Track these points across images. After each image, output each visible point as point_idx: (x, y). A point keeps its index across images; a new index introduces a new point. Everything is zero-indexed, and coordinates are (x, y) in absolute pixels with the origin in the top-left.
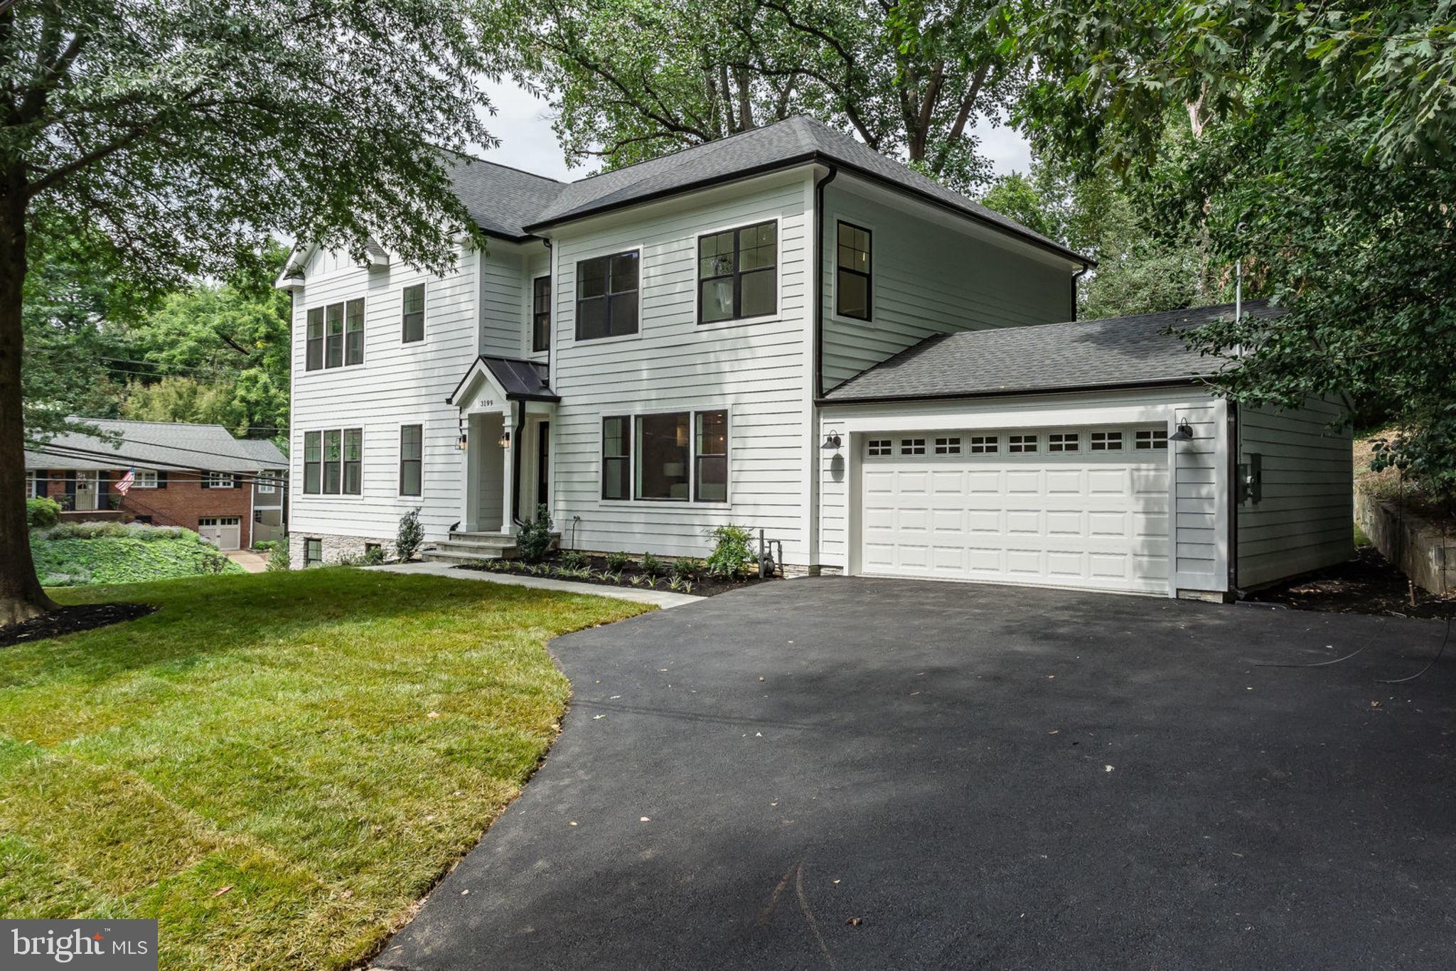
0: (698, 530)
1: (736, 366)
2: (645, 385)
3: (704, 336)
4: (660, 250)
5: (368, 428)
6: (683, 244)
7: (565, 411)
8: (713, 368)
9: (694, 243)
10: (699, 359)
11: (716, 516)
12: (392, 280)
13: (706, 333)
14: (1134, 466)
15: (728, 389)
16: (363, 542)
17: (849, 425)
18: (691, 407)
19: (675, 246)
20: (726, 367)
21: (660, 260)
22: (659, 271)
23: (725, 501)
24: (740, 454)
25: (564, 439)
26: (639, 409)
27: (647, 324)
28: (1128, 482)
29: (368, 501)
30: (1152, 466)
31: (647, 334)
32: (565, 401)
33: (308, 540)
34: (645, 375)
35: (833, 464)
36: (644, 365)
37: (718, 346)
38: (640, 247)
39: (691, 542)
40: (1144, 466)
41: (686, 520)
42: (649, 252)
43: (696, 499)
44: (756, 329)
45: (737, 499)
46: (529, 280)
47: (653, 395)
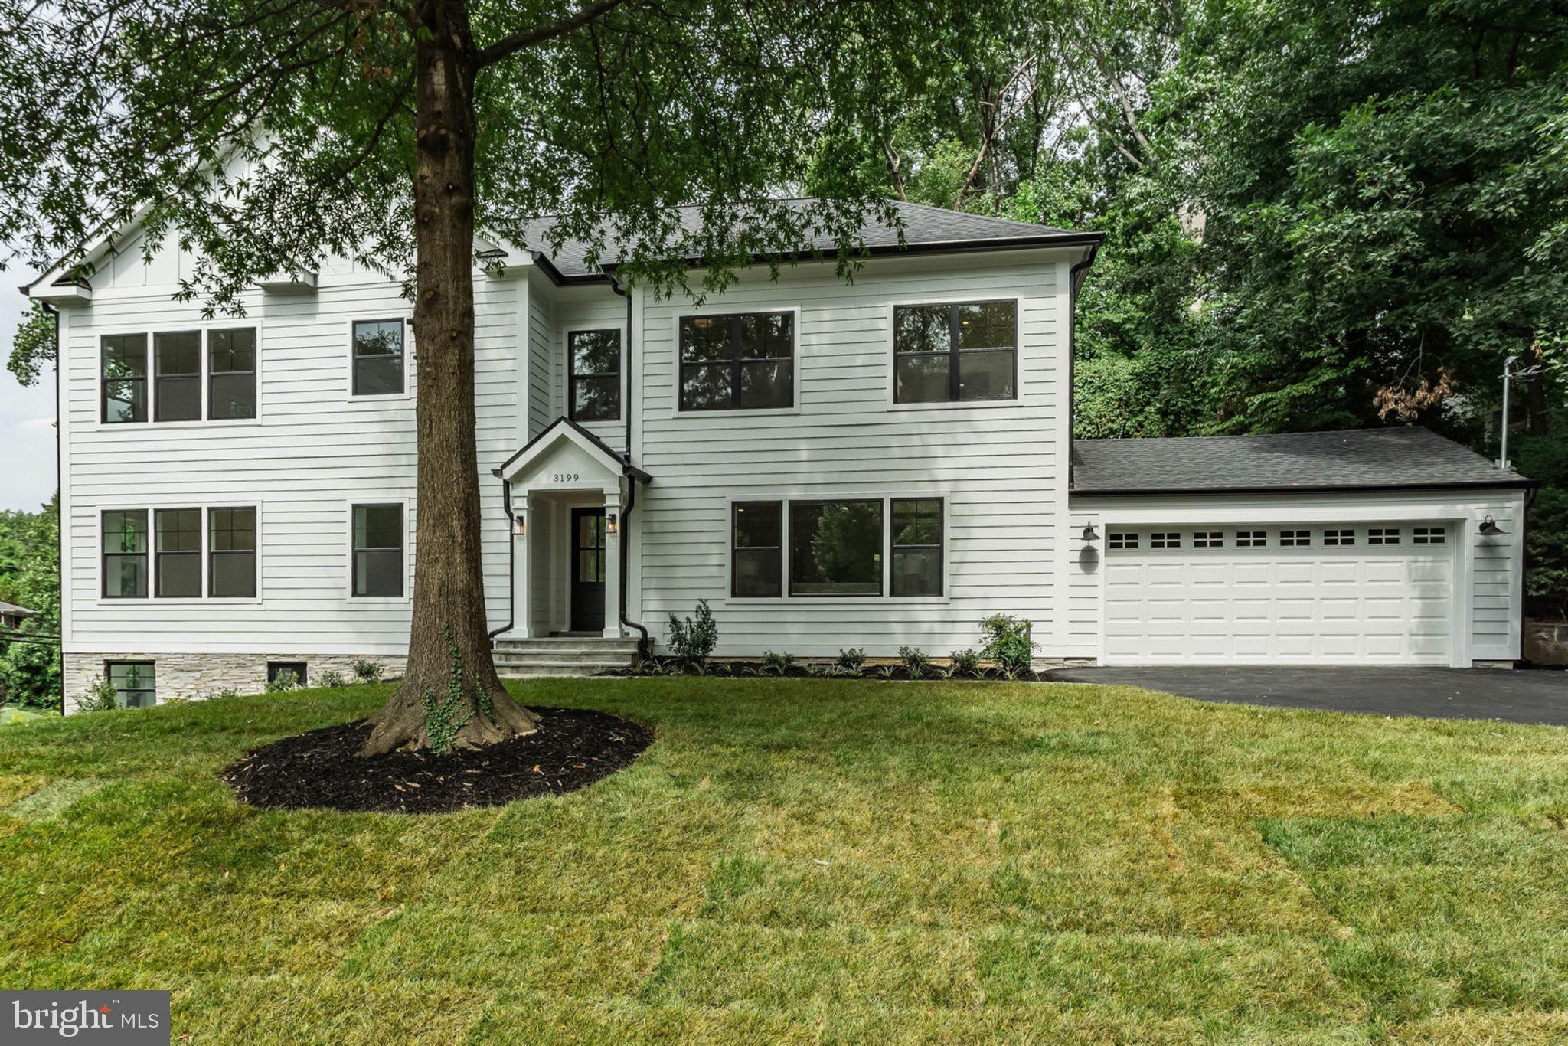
0: (898, 628)
1: (954, 451)
2: (804, 467)
3: (903, 417)
4: (826, 315)
5: (267, 507)
6: (866, 312)
7: (657, 494)
8: (917, 452)
9: (886, 310)
10: (894, 442)
11: (924, 611)
12: (322, 308)
13: (907, 414)
14: (1411, 558)
15: (941, 475)
16: (265, 661)
17: (1105, 517)
18: (887, 493)
19: (854, 313)
20: (940, 451)
21: (827, 327)
22: (825, 339)
23: (941, 594)
24: (961, 545)
25: (657, 527)
26: (797, 494)
27: (807, 398)
28: (1404, 572)
29: (268, 605)
30: (1430, 558)
31: (806, 409)
32: (659, 482)
33: (109, 664)
34: (804, 455)
35: (1081, 556)
36: (803, 445)
37: (925, 429)
38: (796, 309)
39: (886, 640)
40: (1421, 558)
41: (876, 616)
42: (807, 317)
43: (892, 594)
44: (982, 413)
45: (957, 592)
46: (559, 333)
47: (819, 479)
